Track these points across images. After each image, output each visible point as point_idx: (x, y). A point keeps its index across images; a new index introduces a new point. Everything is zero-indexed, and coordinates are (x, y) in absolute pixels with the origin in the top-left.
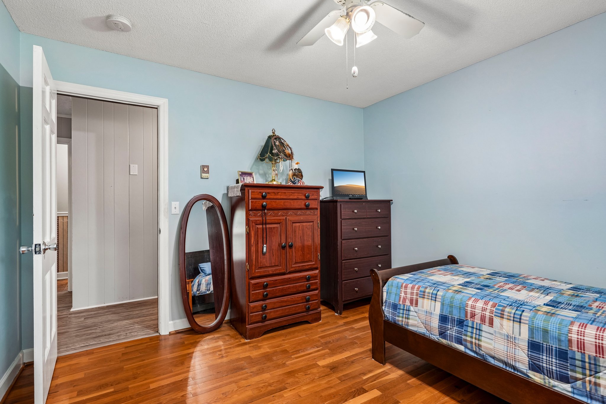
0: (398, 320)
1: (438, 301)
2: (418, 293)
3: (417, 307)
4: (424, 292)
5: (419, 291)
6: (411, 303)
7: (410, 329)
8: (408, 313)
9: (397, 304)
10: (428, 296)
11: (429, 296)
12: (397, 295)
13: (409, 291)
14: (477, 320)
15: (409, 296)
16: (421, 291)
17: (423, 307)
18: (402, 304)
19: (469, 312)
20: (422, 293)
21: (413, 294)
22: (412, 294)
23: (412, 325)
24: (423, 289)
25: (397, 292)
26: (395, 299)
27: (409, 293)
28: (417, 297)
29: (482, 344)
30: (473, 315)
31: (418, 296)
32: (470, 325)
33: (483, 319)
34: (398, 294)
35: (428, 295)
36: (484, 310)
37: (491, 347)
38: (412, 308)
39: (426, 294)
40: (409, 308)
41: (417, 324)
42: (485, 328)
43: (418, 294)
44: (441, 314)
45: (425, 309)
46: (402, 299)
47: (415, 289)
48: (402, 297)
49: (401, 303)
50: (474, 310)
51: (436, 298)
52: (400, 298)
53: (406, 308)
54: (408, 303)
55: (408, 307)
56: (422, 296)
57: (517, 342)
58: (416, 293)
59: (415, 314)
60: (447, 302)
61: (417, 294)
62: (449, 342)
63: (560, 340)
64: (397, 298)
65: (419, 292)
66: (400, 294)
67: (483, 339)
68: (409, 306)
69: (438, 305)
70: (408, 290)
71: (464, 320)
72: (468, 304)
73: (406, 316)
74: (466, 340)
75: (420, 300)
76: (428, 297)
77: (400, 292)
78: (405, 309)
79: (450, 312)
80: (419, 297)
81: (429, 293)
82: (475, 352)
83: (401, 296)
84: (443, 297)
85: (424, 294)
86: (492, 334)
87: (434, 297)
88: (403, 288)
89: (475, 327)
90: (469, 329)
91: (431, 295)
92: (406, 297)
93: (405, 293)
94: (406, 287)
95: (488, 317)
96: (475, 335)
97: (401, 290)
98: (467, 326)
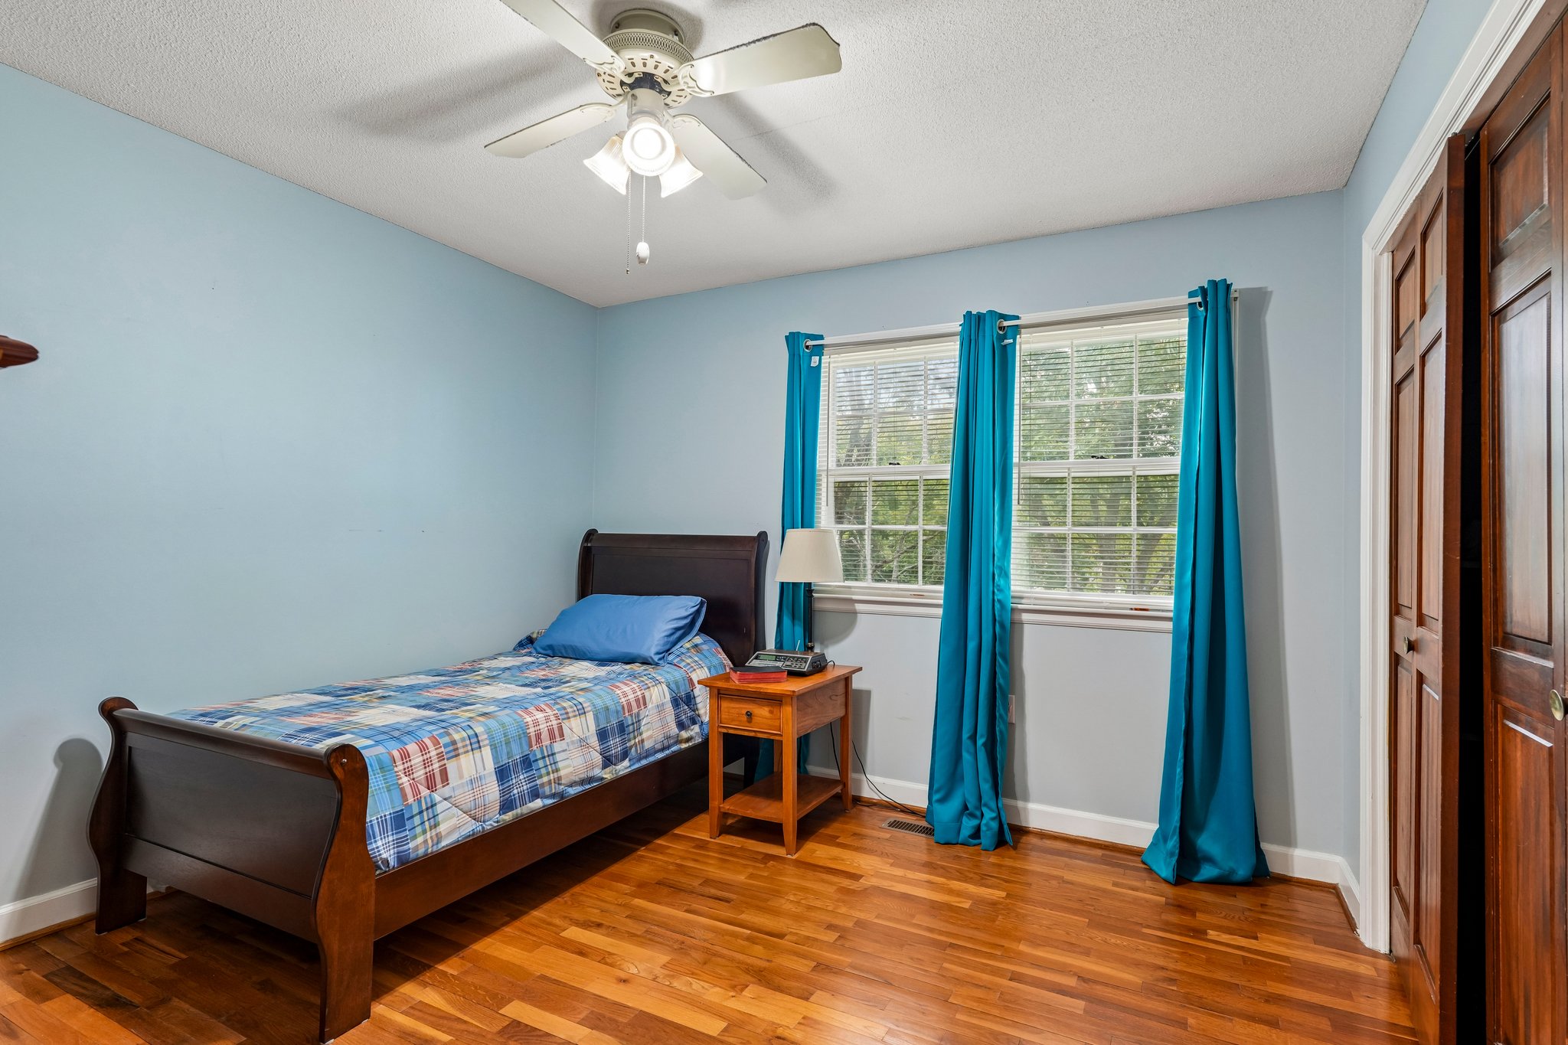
0: (416, 848)
1: (484, 746)
2: (442, 752)
3: (448, 784)
4: (454, 743)
5: (441, 747)
6: (431, 785)
7: (443, 847)
8: (433, 812)
9: (402, 810)
10: (464, 747)
11: (466, 745)
12: (392, 788)
13: (417, 760)
14: (546, 742)
15: (420, 774)
16: (445, 746)
17: (461, 777)
18: (415, 800)
19: (533, 734)
20: (451, 748)
21: (431, 761)
22: (426, 763)
23: (449, 834)
24: (446, 740)
25: (388, 782)
26: (392, 801)
27: (418, 763)
28: (442, 763)
29: (562, 773)
30: (538, 736)
31: (444, 759)
32: (539, 756)
33: (552, 737)
34: (393, 784)
35: (464, 744)
36: (547, 719)
37: (571, 769)
38: (437, 797)
39: (460, 745)
40: (432, 801)
41: (458, 822)
42: (558, 746)
43: (443, 756)
44: (498, 768)
45: (467, 778)
46: (408, 791)
47: (431, 747)
48: (406, 785)
49: (411, 800)
50: (538, 728)
51: (479, 742)
52: (402, 790)
53: (426, 803)
54: (425, 792)
55: (428, 800)
56: (453, 754)
57: (589, 742)
58: (437, 754)
59: (446, 804)
60: (500, 738)
61: (440, 756)
62: (519, 811)
63: (617, 712)
64: (396, 794)
65: (443, 749)
66: (400, 782)
67: (560, 765)
68: (430, 795)
69: (487, 752)
70: (414, 759)
71: (529, 754)
72: (527, 722)
73: (430, 824)
74: (543, 785)
75: (451, 766)
76: (465, 749)
77: (397, 776)
78: (424, 807)
79: (508, 753)
80: (448, 759)
81: (463, 740)
82: (555, 795)
83: (403, 784)
84: (490, 732)
85: (455, 747)
86: (566, 750)
87: (475, 743)
88: (399, 762)
89: (546, 754)
90: (541, 763)
91: (468, 742)
92: (413, 779)
93: (408, 772)
94: (406, 756)
95: (555, 727)
96: (549, 767)
97: (396, 770)
98: (537, 760)
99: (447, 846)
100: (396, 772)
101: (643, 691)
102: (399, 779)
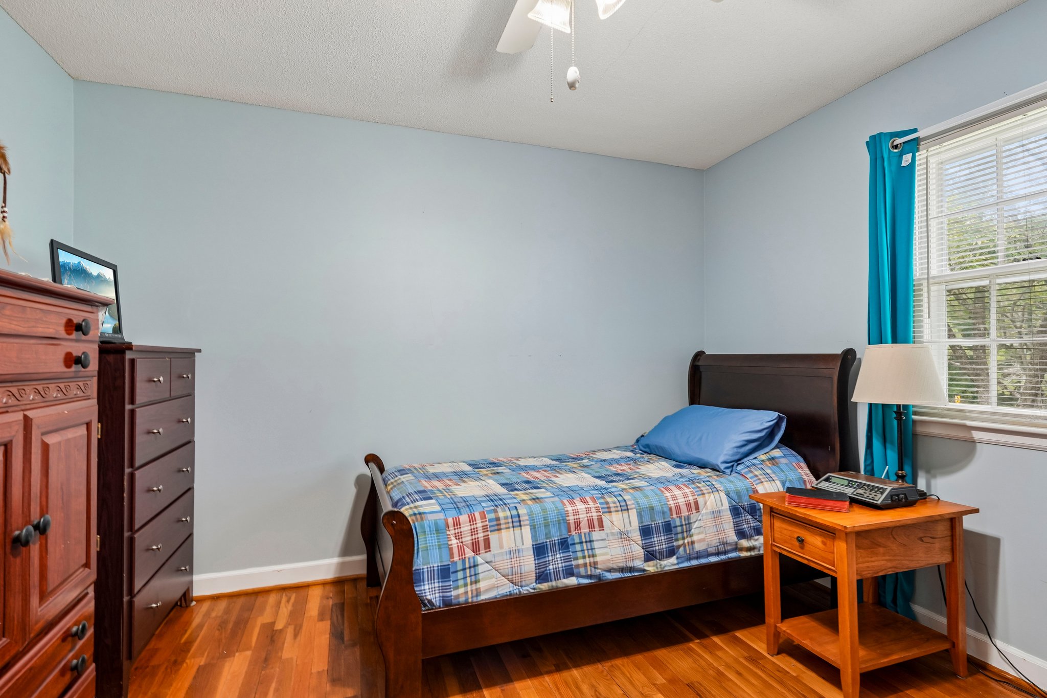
0: (458, 596)
1: (524, 525)
2: (487, 525)
3: (490, 551)
4: (498, 519)
5: (486, 521)
6: (475, 548)
7: (483, 600)
8: (475, 571)
9: (449, 565)
10: (506, 523)
11: (508, 523)
12: (442, 546)
13: (466, 528)
14: (585, 530)
15: (467, 539)
16: (490, 521)
17: (501, 547)
18: (460, 559)
19: (572, 522)
20: (495, 523)
21: (477, 531)
22: (473, 532)
23: (488, 590)
24: (493, 516)
25: (440, 542)
26: (441, 556)
27: (467, 533)
28: (486, 534)
29: (598, 559)
30: (578, 524)
31: (488, 531)
32: (577, 540)
33: (591, 525)
34: (444, 544)
35: (506, 521)
36: (588, 511)
37: (608, 557)
38: (479, 559)
39: (502, 521)
40: (474, 562)
41: (496, 583)
42: (596, 535)
43: (487, 528)
44: (535, 545)
45: (506, 548)
46: (455, 551)
47: (479, 520)
48: (455, 547)
49: (456, 558)
50: (578, 517)
51: (520, 521)
52: (451, 550)
53: (469, 563)
54: (469, 553)
55: (472, 560)
56: (496, 528)
57: (630, 535)
58: (483, 526)
59: (488, 567)
60: (540, 520)
61: (485, 528)
62: (554, 583)
63: (664, 513)
64: (445, 552)
65: (487, 523)
66: (450, 543)
67: (597, 552)
68: (474, 558)
69: (527, 531)
70: (463, 527)
71: (567, 538)
72: (568, 511)
73: (471, 579)
74: (578, 566)
75: (494, 537)
76: (507, 526)
77: (448, 538)
78: (467, 566)
79: (546, 534)
80: (491, 531)
81: (506, 518)
82: (590, 577)
83: (452, 545)
84: (531, 515)
85: (498, 522)
86: (605, 540)
87: (516, 522)
88: (451, 528)
89: (584, 540)
90: (578, 547)
91: (510, 520)
92: (462, 542)
93: (458, 536)
94: (457, 524)
95: (595, 518)
96: (586, 552)
97: (448, 533)
98: (574, 544)
99: (486, 599)
100: (448, 535)
101: (696, 497)
102: (449, 541)
